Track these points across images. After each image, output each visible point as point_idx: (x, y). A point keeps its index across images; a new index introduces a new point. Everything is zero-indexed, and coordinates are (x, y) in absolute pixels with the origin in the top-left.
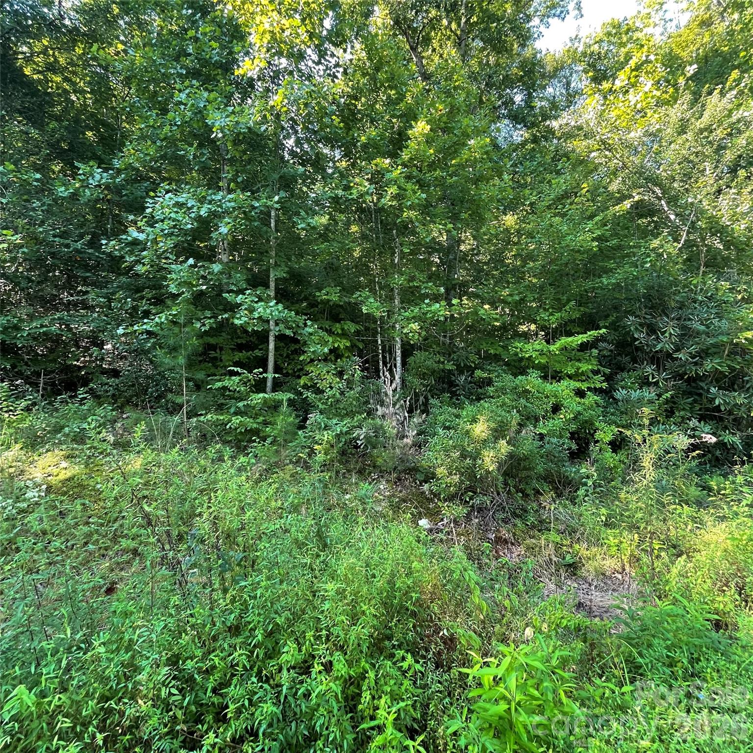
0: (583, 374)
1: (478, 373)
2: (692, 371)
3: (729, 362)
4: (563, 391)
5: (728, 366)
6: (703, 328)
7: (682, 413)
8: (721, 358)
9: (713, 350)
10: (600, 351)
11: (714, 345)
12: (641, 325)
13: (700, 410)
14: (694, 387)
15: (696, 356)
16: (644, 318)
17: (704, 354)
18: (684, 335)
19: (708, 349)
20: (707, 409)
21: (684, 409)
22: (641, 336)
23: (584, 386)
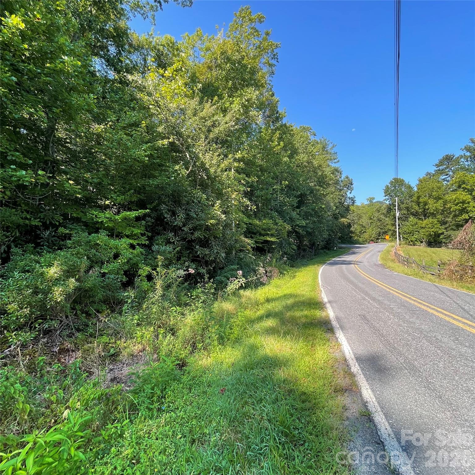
0: (135, 235)
1: (61, 230)
2: (190, 237)
3: (204, 234)
4: (121, 245)
5: (204, 236)
6: (195, 216)
7: (184, 258)
8: (201, 232)
9: (199, 227)
10: (147, 222)
11: (200, 225)
12: (168, 210)
13: (192, 257)
14: (190, 245)
15: (191, 230)
16: (170, 207)
17: (195, 229)
18: (188, 218)
19: (197, 226)
20: (195, 257)
21: (185, 256)
22: (168, 216)
23: (135, 242)
